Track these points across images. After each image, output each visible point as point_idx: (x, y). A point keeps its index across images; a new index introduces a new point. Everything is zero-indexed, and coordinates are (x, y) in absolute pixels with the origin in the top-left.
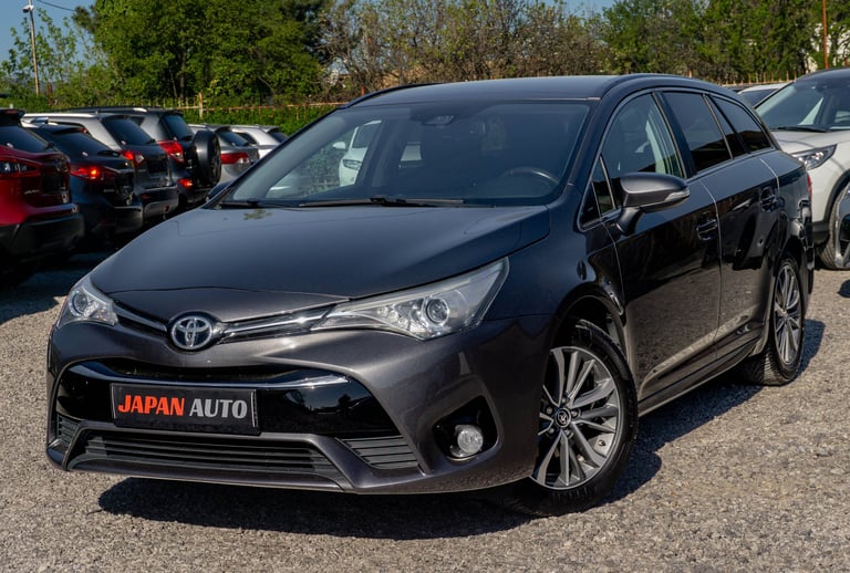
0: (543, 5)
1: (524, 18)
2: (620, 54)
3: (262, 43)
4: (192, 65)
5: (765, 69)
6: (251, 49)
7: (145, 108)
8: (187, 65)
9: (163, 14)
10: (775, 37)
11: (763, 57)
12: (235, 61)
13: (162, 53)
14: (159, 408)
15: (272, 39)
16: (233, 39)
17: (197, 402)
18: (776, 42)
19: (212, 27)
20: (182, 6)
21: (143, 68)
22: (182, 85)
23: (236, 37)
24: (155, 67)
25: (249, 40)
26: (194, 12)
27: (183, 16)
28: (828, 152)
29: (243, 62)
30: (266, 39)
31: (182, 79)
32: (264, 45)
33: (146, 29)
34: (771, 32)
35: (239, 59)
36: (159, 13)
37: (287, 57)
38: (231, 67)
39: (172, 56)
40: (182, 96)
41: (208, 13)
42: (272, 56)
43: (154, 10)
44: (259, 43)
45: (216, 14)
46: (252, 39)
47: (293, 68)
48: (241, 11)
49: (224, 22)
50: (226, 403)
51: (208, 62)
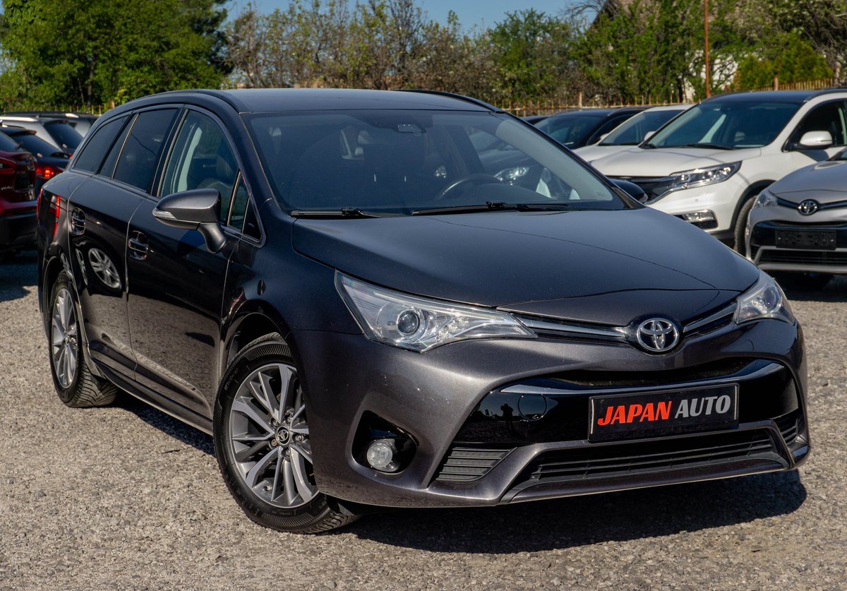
0: (437, 26)
1: (420, 38)
2: (509, 75)
3: (169, 55)
4: (100, 74)
5: (649, 92)
6: (158, 60)
7: (76, 114)
8: (95, 74)
9: (74, 24)
10: (659, 62)
11: (648, 80)
12: (142, 71)
13: (71, 62)
14: (644, 416)
15: (179, 51)
16: (141, 50)
17: (684, 403)
18: (660, 67)
19: (121, 38)
20: (93, 17)
21: (53, 76)
22: (90, 93)
23: (145, 47)
24: (64, 75)
25: (157, 51)
26: (105, 22)
27: (93, 26)
28: (735, 168)
29: (150, 74)
30: (173, 51)
31: (90, 88)
32: (171, 57)
33: (56, 39)
34: (656, 57)
35: (146, 69)
36: (70, 23)
37: (193, 70)
38: (137, 77)
39: (80, 64)
40: (89, 103)
41: (117, 24)
42: (179, 68)
43: (65, 20)
44: (166, 55)
45: (125, 25)
46: (159, 51)
47: (198, 80)
48: (150, 23)
49: (132, 33)
50: (711, 400)
51: (115, 71)
